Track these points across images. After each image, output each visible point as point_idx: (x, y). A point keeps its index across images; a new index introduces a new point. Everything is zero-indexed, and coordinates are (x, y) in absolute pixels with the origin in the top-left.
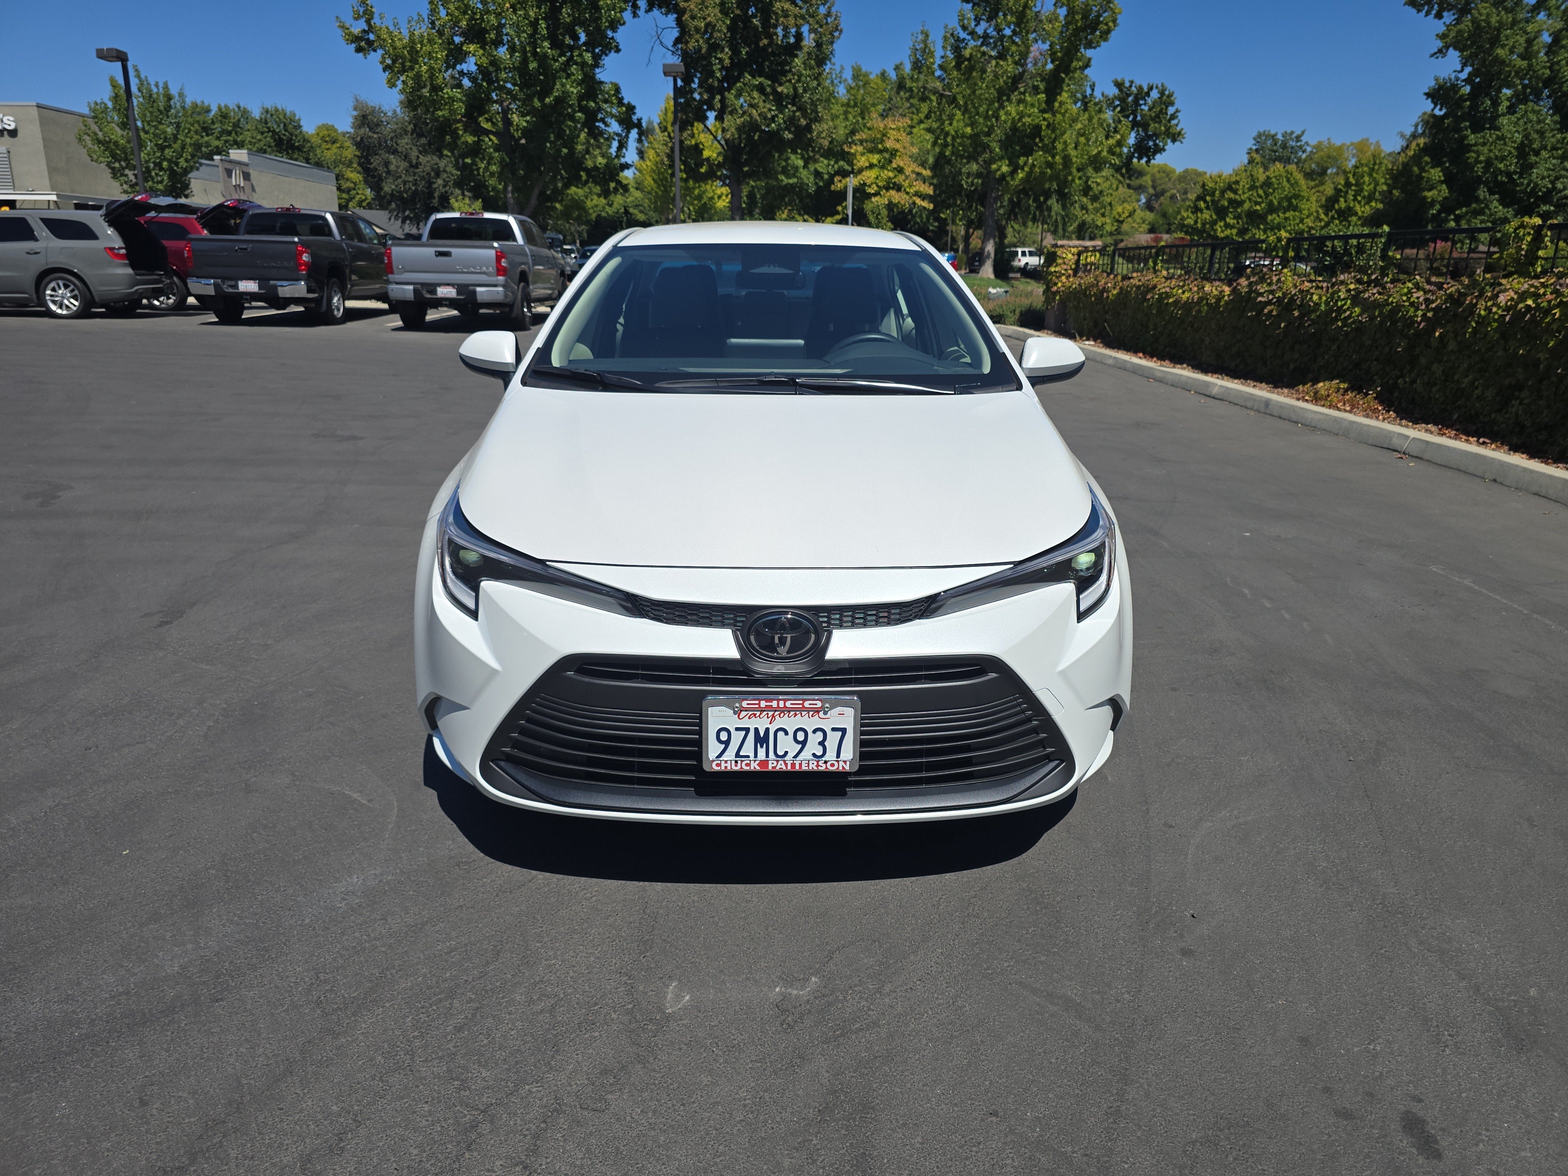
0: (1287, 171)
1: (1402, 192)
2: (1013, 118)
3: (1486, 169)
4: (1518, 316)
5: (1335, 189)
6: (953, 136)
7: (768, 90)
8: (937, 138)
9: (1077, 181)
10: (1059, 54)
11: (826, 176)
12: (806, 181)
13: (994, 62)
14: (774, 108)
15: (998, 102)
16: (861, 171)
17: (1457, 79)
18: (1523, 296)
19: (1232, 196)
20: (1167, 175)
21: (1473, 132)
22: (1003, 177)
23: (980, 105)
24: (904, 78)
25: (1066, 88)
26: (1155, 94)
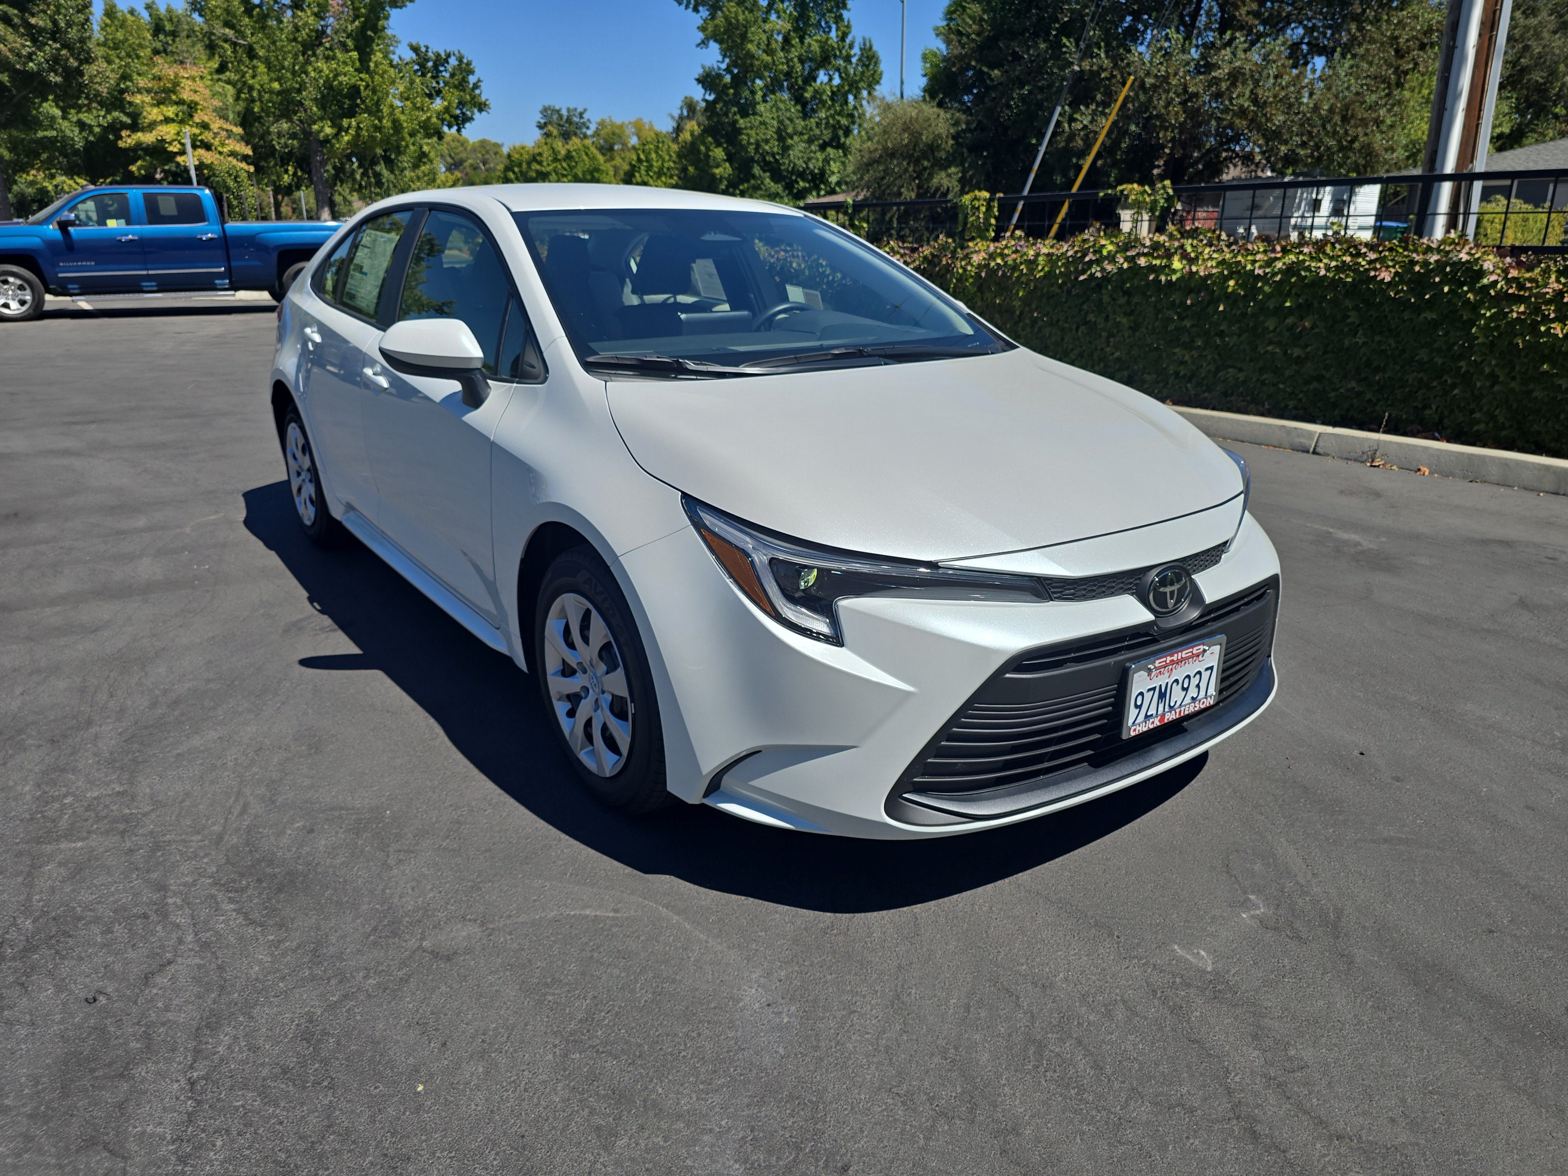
0: (584, 146)
1: (696, 168)
2: (327, 76)
3: (757, 150)
4: (992, 272)
5: (630, 164)
6: (259, 91)
7: (16, 20)
8: (239, 92)
9: (412, 147)
10: (363, 10)
11: (97, 130)
12: (68, 133)
13: (289, 13)
14: (28, 43)
15: (303, 55)
16: (152, 126)
17: (719, 68)
18: (992, 257)
19: (538, 167)
20: (462, 145)
21: (742, 117)
22: (327, 141)
23: (285, 59)
24: (161, 19)
25: (376, 48)
26: (453, 61)
